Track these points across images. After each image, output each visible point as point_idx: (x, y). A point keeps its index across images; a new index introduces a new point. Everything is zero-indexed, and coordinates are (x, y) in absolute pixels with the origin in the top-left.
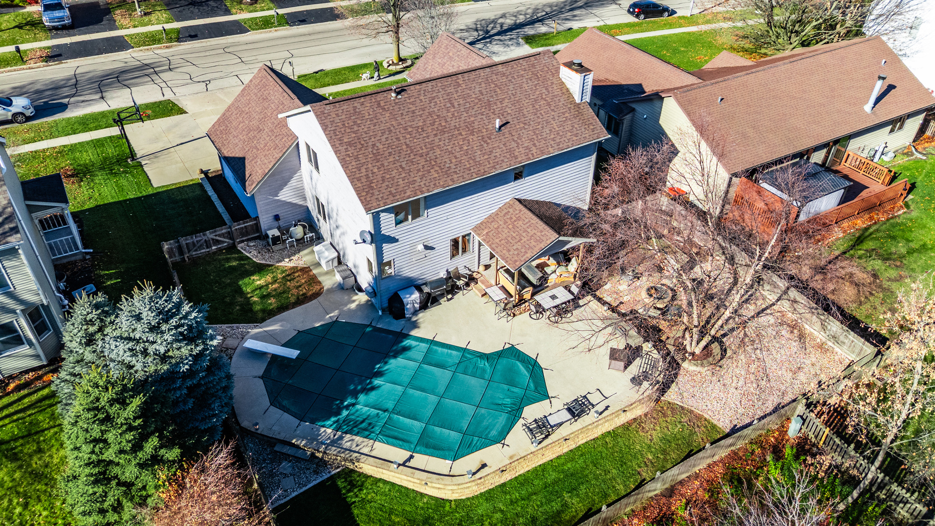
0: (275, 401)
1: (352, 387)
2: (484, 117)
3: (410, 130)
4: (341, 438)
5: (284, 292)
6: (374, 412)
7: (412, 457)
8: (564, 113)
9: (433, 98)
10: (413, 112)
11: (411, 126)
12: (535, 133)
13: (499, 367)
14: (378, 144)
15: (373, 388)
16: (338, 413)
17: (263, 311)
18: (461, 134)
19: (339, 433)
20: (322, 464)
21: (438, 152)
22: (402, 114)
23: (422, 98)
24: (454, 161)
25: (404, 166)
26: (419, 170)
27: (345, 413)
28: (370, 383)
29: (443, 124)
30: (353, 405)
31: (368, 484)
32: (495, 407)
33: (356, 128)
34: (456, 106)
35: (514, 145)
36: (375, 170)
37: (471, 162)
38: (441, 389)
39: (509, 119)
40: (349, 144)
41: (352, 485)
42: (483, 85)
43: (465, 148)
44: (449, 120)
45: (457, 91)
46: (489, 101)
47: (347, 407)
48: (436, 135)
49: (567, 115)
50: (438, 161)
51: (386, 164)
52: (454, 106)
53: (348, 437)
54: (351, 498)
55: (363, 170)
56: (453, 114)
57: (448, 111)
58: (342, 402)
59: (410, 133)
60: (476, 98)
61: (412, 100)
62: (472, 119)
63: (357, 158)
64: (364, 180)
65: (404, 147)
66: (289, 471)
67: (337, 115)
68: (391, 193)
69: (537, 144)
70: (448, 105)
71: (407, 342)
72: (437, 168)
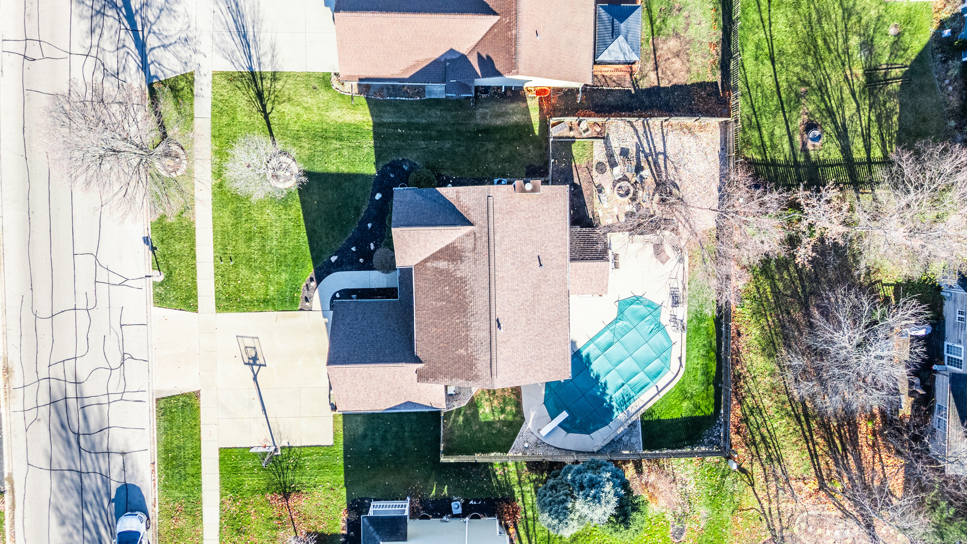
0: (589, 433)
1: (599, 393)
2: (531, 272)
3: (527, 329)
4: (628, 412)
5: (504, 400)
6: (621, 390)
7: (657, 386)
8: (543, 210)
9: (508, 301)
10: (515, 321)
11: (525, 327)
12: (551, 242)
13: (629, 317)
14: (531, 354)
15: (605, 384)
16: (612, 407)
17: (515, 416)
18: (538, 295)
19: (625, 411)
20: (633, 425)
21: (546, 317)
22: (515, 329)
23: (506, 310)
24: (554, 309)
25: (549, 343)
26: (554, 335)
27: (614, 404)
28: (601, 384)
29: (528, 304)
30: (611, 398)
31: (653, 408)
32: (652, 334)
33: (517, 364)
34: (518, 288)
35: (554, 261)
36: (547, 363)
37: (557, 298)
38: (626, 353)
39: (537, 254)
40: (527, 372)
41: (650, 414)
42: (507, 259)
43: (548, 297)
44: (526, 299)
45: (508, 282)
46: (520, 262)
47: (611, 401)
48: (535, 313)
49: (545, 208)
50: (552, 320)
51: (545, 354)
52: (518, 290)
53: (629, 408)
54: (655, 417)
55: (545, 370)
56: (524, 294)
57: (520, 296)
58: (605, 401)
59: (529, 330)
60: (516, 270)
61: (506, 317)
62: (530, 281)
63: (537, 371)
64: (551, 372)
65: (537, 338)
66: (628, 438)
67: (506, 373)
68: (563, 359)
69: (558, 244)
70: (516, 293)
71: (584, 354)
72: (556, 323)
